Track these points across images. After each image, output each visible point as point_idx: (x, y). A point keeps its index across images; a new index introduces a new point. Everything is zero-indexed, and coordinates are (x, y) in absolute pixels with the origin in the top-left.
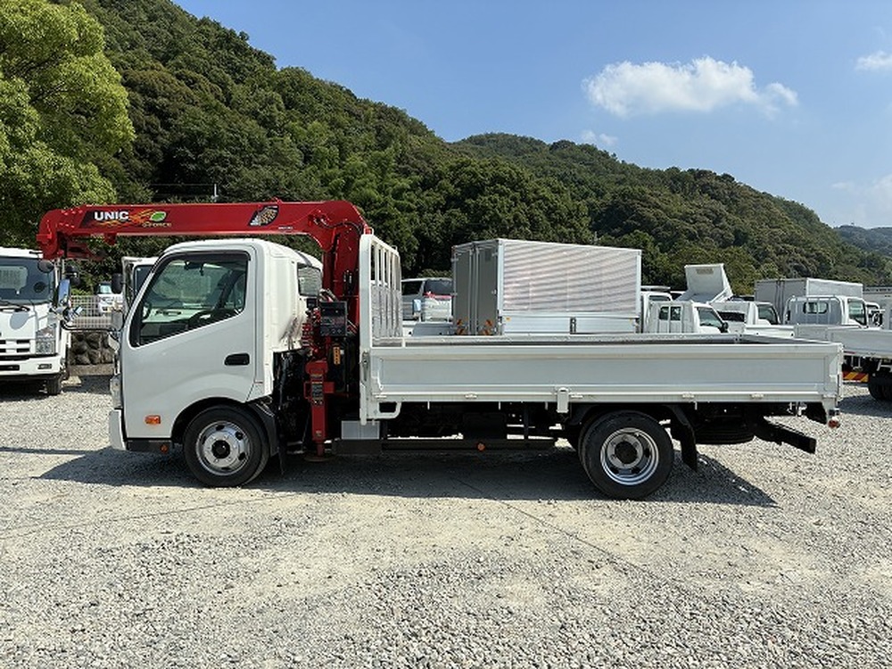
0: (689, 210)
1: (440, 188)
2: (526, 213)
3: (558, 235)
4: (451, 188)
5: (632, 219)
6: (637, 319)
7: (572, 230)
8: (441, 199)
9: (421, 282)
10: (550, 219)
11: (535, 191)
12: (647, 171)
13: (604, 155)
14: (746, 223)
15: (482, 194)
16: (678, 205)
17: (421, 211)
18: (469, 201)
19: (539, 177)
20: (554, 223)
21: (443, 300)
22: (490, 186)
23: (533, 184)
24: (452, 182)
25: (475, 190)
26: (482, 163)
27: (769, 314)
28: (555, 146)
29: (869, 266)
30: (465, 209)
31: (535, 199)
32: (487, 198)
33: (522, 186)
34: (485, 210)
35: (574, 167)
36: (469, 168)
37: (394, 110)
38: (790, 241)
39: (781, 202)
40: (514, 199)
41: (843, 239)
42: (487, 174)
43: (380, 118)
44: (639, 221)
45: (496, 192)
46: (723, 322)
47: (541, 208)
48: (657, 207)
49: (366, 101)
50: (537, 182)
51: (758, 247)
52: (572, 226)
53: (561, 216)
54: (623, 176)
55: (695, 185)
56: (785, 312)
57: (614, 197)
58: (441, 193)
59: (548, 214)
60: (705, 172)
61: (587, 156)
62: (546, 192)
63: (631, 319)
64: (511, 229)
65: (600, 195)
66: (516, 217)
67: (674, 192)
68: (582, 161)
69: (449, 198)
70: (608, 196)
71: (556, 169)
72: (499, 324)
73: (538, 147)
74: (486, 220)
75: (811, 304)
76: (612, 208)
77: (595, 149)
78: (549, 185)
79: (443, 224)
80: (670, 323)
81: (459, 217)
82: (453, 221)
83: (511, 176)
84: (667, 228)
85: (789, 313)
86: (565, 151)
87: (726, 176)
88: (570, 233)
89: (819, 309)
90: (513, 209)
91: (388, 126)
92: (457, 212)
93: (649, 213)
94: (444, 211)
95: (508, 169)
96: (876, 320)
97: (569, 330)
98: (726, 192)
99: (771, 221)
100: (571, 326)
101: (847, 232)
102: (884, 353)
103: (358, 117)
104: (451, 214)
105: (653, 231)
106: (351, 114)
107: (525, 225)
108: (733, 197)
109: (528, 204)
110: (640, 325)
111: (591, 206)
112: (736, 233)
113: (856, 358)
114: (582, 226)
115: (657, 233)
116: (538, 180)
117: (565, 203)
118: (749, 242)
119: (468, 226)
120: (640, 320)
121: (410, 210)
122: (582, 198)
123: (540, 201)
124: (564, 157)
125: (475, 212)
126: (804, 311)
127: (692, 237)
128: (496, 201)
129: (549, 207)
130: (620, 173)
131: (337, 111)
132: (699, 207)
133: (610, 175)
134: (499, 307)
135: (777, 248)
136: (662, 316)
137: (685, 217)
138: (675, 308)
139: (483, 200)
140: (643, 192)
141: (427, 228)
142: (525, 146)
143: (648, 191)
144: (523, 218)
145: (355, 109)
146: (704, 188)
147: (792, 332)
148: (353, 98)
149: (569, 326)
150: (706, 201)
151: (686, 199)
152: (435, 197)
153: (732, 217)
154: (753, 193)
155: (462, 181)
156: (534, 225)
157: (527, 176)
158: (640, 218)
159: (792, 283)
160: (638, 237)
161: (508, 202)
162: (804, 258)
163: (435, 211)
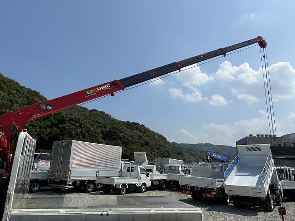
0: (132, 134)
1: (50, 120)
2: (80, 131)
3: (91, 139)
4: (54, 121)
5: (115, 136)
6: (119, 171)
7: (96, 138)
8: (49, 124)
9: (37, 155)
10: (88, 134)
11: (84, 124)
12: (120, 122)
13: (107, 115)
14: (148, 140)
15: (65, 123)
16: (129, 132)
17: (40, 127)
18: (60, 125)
19: (86, 120)
20: (90, 135)
21: (46, 162)
22: (68, 121)
23: (83, 122)
24: (54, 118)
25: (63, 122)
26: (66, 113)
27: (159, 169)
28: (91, 111)
29: (180, 154)
30: (58, 128)
31: (84, 127)
32: (67, 125)
33: (80, 122)
34: (66, 129)
35: (97, 118)
36: (61, 114)
37: (35, 92)
38: (160, 146)
39: (157, 134)
40: (76, 126)
41: (173, 146)
42: (68, 117)
43: (29, 94)
44: (117, 136)
45: (70, 123)
46: (147, 172)
47: (86, 130)
48: (123, 133)
49: (24, 87)
50: (85, 121)
51: (152, 147)
52: (96, 137)
53: (92, 133)
54: (113, 122)
55: (134, 127)
56: (164, 169)
57: (110, 129)
58: (50, 122)
59: (88, 132)
60: (137, 123)
61: (102, 115)
62: (88, 125)
63: (118, 171)
64: (75, 136)
65: (105, 127)
66: (77, 132)
67: (128, 128)
68: (100, 116)
69: (53, 124)
70: (108, 128)
71: (92, 118)
72: (69, 173)
73: (86, 110)
74: (66, 133)
75: (171, 167)
76: (109, 132)
77: (105, 113)
78: (89, 123)
79: (49, 133)
80: (131, 173)
81: (56, 131)
82: (53, 132)
83: (76, 119)
84: (125, 139)
85: (165, 169)
86: (95, 113)
87: (143, 125)
88: (95, 139)
89: (173, 168)
90: (76, 130)
91: (32, 97)
92: (55, 129)
93: (120, 134)
94: (50, 128)
95: (75, 116)
96: (188, 172)
97: (96, 175)
98: (143, 130)
99: (155, 139)
100: (97, 174)
101: (174, 144)
102: (196, 185)
103: (20, 92)
104: (53, 129)
105: (122, 140)
106: (17, 91)
107: (80, 135)
108: (145, 131)
109: (81, 128)
110: (120, 174)
111: (102, 131)
112: (146, 142)
113: (189, 186)
114: (99, 137)
115: (123, 141)
116: (86, 121)
117: (94, 129)
118: (149, 145)
119: (59, 134)
120: (120, 172)
121: (35, 126)
122: (100, 128)
123: (86, 128)
124: (94, 114)
125: (62, 129)
126: (169, 169)
127: (133, 143)
128: (70, 126)
129: (89, 130)
130: (112, 121)
131: (12, 89)
132: (135, 134)
133: (109, 121)
134: (70, 166)
135: (156, 148)
136: (128, 170)
137: (131, 136)
138: (132, 168)
139: (65, 126)
140: (119, 128)
141: (42, 134)
142: (82, 110)
143: (120, 127)
144: (79, 133)
145: (19, 89)
146: (137, 128)
147: (167, 176)
148: (19, 85)
149: (96, 174)
150: (137, 132)
151: (132, 131)
152: (47, 123)
153: (144, 137)
154: (150, 131)
155: (58, 118)
156: (83, 136)
157: (82, 119)
158: (118, 136)
159: (165, 160)
160: (117, 142)
161: (74, 127)
162: (164, 151)
163: (46, 128)
